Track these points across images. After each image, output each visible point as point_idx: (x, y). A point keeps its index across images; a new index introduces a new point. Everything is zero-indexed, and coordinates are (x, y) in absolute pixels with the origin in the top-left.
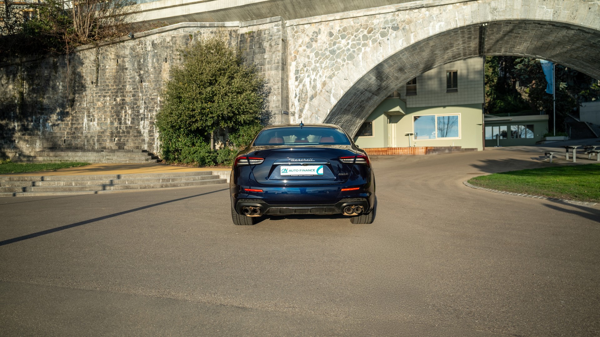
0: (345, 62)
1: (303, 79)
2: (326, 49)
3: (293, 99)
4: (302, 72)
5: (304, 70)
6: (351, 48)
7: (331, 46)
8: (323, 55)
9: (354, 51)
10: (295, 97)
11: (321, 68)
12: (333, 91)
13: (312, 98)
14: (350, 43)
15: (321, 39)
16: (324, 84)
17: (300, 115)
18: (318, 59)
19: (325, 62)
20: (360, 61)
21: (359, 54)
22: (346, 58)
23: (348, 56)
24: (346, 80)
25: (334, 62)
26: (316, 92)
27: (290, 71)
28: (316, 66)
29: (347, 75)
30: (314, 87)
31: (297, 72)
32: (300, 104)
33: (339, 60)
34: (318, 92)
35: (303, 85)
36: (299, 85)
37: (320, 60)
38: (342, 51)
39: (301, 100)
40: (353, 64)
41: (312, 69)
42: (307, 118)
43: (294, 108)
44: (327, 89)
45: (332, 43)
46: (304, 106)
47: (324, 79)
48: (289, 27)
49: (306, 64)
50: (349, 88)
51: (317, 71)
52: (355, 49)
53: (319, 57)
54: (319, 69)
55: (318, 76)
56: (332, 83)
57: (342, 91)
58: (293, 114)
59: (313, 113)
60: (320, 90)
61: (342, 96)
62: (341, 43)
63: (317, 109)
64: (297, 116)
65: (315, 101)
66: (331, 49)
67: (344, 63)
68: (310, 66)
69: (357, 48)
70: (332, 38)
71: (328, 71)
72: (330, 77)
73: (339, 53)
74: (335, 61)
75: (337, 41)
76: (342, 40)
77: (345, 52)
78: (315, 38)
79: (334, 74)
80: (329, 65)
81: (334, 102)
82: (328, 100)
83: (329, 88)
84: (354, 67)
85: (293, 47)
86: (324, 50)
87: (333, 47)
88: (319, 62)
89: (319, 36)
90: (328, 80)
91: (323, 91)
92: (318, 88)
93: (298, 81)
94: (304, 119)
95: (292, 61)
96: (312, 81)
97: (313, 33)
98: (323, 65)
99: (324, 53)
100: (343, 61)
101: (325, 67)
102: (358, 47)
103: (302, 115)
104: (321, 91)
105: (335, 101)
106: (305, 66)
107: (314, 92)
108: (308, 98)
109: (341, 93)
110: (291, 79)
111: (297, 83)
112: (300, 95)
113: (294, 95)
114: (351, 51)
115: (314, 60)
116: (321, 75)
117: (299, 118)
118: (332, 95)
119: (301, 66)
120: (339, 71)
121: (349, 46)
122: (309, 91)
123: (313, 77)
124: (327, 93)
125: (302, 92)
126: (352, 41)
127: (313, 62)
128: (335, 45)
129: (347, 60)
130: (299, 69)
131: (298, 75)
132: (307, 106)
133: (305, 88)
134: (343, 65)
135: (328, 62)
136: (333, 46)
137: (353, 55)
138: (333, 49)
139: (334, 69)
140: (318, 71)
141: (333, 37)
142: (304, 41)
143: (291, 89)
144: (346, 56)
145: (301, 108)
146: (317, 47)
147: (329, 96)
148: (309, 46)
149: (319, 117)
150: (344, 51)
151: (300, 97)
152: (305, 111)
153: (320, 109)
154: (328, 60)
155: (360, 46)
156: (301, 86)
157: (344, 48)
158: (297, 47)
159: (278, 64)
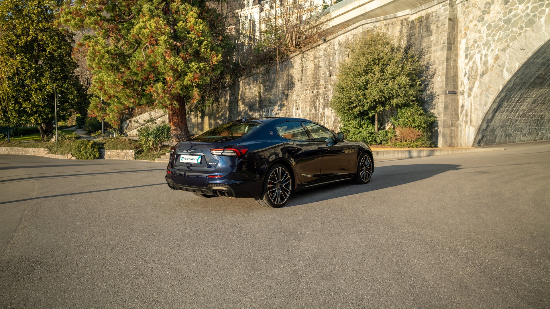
0: (522, 30)
1: (473, 56)
2: (500, 19)
3: (462, 78)
4: (472, 48)
5: (474, 47)
6: (531, 12)
7: (506, 14)
8: (496, 26)
9: (535, 16)
10: (465, 76)
11: (494, 41)
12: (506, 65)
13: (483, 74)
14: (530, 7)
15: (494, 9)
16: (497, 58)
17: (469, 94)
18: (490, 32)
19: (498, 34)
20: (542, 26)
21: (541, 17)
22: (524, 26)
23: (526, 22)
24: (523, 51)
25: (509, 32)
26: (488, 68)
27: (460, 49)
28: (487, 40)
29: (523, 44)
30: (485, 63)
31: (467, 49)
32: (469, 83)
33: (515, 29)
34: (490, 67)
35: (473, 62)
36: (468, 62)
37: (493, 33)
38: (519, 18)
39: (470, 78)
40: (533, 31)
41: (483, 44)
42: (477, 96)
43: (463, 87)
44: (499, 64)
45: (507, 11)
46: (474, 84)
47: (496, 52)
48: (460, 4)
49: (477, 39)
50: (527, 60)
51: (488, 45)
52: (537, 13)
53: (491, 30)
54: (491, 42)
55: (490, 50)
56: (505, 56)
57: (517, 63)
58: (462, 93)
59: (483, 91)
60: (492, 65)
61: (517, 69)
62: (518, 10)
63: (487, 86)
64: (466, 95)
65: (486, 78)
66: (505, 18)
67: (521, 32)
68: (481, 41)
69: (538, 11)
70: (507, 6)
71: (501, 43)
72: (504, 50)
73: (516, 21)
74: (510, 30)
75: (513, 8)
76: (520, 5)
77: (523, 19)
78: (487, 10)
79: (508, 46)
80: (503, 37)
81: (507, 76)
82: (501, 75)
83: (502, 62)
84: (534, 34)
85: (463, 24)
86: (498, 21)
87: (508, 16)
88: (491, 35)
89: (492, 7)
90: (501, 54)
91: (495, 65)
92: (489, 64)
93: (468, 58)
94: (473, 97)
95: (462, 39)
96: (483, 56)
97: (485, 4)
98: (496, 38)
99: (497, 24)
100: (520, 30)
101: (498, 39)
102: (540, 10)
103: (472, 93)
104: (493, 66)
105: (509, 76)
106: (475, 42)
107: (485, 68)
108: (478, 75)
109: (517, 66)
110: (460, 57)
111: (467, 61)
112: (470, 72)
113: (464, 74)
114: (531, 16)
115: (485, 34)
116: (494, 49)
117: (468, 97)
118: (505, 69)
119: (472, 42)
120: (515, 42)
121: (528, 11)
122: (480, 67)
123: (484, 52)
124: (500, 68)
125: (472, 69)
126: (532, 4)
127: (484, 36)
128: (511, 12)
129: (526, 27)
130: (469, 46)
131: (468, 53)
132: (477, 84)
133: (475, 66)
134: (520, 34)
135: (502, 33)
136: (508, 14)
137: (534, 20)
138: (508, 18)
139: (508, 40)
140: (490, 45)
141: (509, 4)
142: (475, 15)
143: (461, 67)
144: (524, 23)
145: (470, 87)
146: (489, 19)
147: (502, 71)
148: (481, 19)
149: (489, 95)
150: (522, 17)
151: (469, 75)
152: (474, 90)
153: (491, 85)
154: (501, 31)
155: (544, 8)
156: (471, 64)
157: (521, 14)
158: (467, 23)
159: (443, 45)
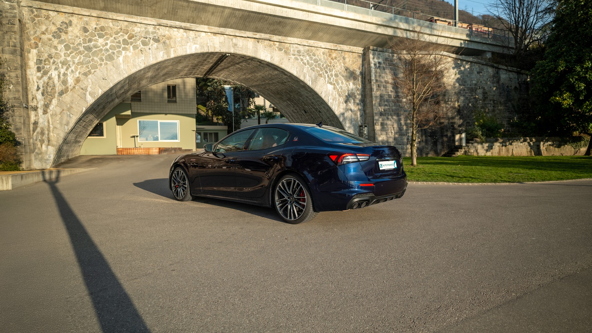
0: (103, 61)
1: (49, 71)
2: (80, 44)
3: (34, 92)
4: (47, 62)
5: (49, 62)
6: (110, 49)
7: (86, 42)
8: (75, 49)
9: (114, 53)
10: (38, 90)
11: (74, 63)
12: (89, 89)
13: (61, 93)
14: (109, 44)
15: (72, 31)
16: (78, 81)
17: (44, 111)
18: (68, 52)
19: (78, 58)
20: (121, 64)
21: (119, 57)
22: (104, 58)
23: (106, 56)
24: (105, 80)
25: (90, 59)
26: (68, 88)
27: (29, 59)
28: (66, 59)
29: (106, 75)
30: (65, 82)
31: (39, 61)
32: (44, 99)
33: (95, 58)
34: (70, 88)
35: (49, 77)
36: (42, 77)
37: (72, 55)
38: (99, 50)
39: (45, 93)
40: (113, 65)
41: (61, 62)
42: (56, 115)
43: (36, 102)
44: (81, 86)
45: (87, 39)
46: (51, 101)
47: (77, 75)
48: (26, 8)
49: (53, 55)
50: (108, 89)
51: (67, 65)
52: (115, 51)
53: (70, 51)
54: (71, 63)
55: (70, 70)
56: (88, 81)
57: (100, 90)
58: (35, 109)
59: (63, 110)
60: (72, 86)
61: (100, 95)
62: (98, 42)
63: (68, 106)
64: (40, 111)
65: (67, 98)
66: (85, 45)
67: (102, 63)
68: (58, 58)
69: (116, 51)
70: (87, 34)
71: (82, 67)
72: (86, 74)
73: (96, 51)
74: (91, 58)
75: (93, 38)
76: (99, 39)
77: (103, 52)
78: (65, 29)
79: (90, 72)
80: (84, 62)
81: (91, 100)
82: (84, 97)
83: (84, 86)
84: (114, 68)
85: (32, 32)
86: (77, 44)
87: (88, 44)
88: (70, 56)
89: (70, 29)
90: (82, 77)
91: (77, 87)
92: (69, 84)
93: (42, 72)
94: (51, 115)
95: (32, 48)
96: (61, 75)
97: (62, 22)
98: (76, 61)
99: (77, 47)
100: (101, 61)
101: (78, 62)
102: (117, 50)
103: (49, 111)
104: (74, 87)
105: (92, 100)
106: (50, 56)
107: (64, 87)
108: (56, 92)
109: (100, 92)
110: (30, 68)
111: (39, 74)
112: (45, 88)
113: (36, 87)
114: (110, 52)
115: (63, 53)
116: (74, 70)
117: (44, 114)
118: (88, 93)
119: (46, 56)
120: (96, 70)
121: (108, 47)
122: (58, 85)
123: (62, 71)
124: (82, 90)
125: (48, 85)
126: (110, 42)
127: (62, 54)
128: (91, 42)
129: (106, 60)
130: (43, 59)
131: (41, 66)
132: (55, 102)
133: (51, 81)
134: (101, 65)
135: (82, 58)
136: (88, 42)
137: (113, 56)
138: (88, 46)
139: (89, 67)
140: (69, 65)
141: (88, 33)
142: (49, 29)
143: (31, 79)
144: (104, 56)
145: (46, 103)
146: (67, 40)
147: (85, 94)
148: (56, 35)
149: (71, 115)
150: (101, 50)
151: (44, 90)
152: (51, 107)
153: (73, 106)
154: (82, 56)
155: (121, 49)
156: (45, 78)
157: (101, 47)
158: (38, 33)
159: (13, 48)
